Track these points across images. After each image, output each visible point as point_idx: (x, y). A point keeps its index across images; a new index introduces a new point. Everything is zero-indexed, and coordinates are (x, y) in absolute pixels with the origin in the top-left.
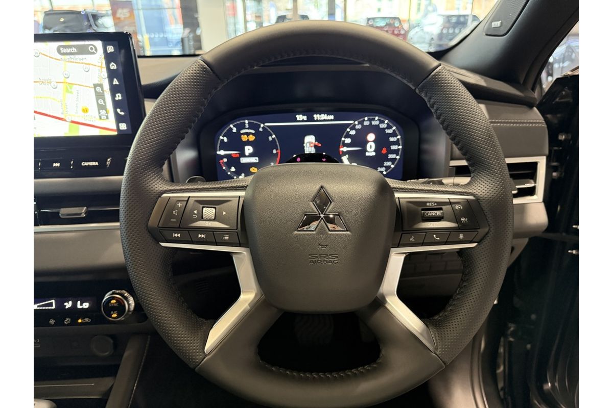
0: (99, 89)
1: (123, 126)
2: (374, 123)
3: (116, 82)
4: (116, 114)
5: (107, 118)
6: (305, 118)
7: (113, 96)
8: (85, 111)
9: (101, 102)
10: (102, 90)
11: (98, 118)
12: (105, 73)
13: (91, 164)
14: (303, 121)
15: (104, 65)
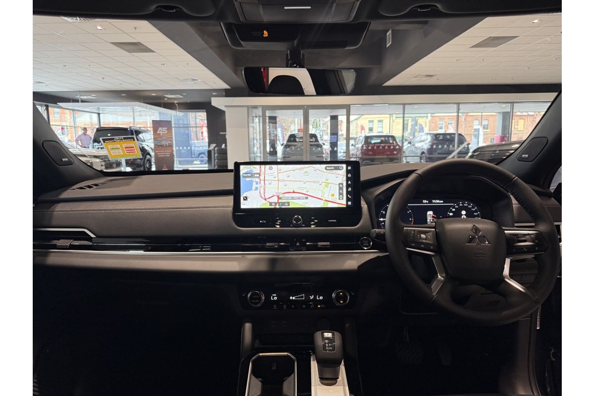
0: (341, 186)
1: (350, 203)
2: (465, 205)
3: (349, 182)
4: (347, 197)
5: (343, 199)
6: (427, 202)
7: (347, 189)
8: (333, 195)
9: (341, 191)
10: (343, 186)
11: (338, 198)
12: (345, 178)
13: (333, 221)
14: (426, 203)
15: (345, 175)
